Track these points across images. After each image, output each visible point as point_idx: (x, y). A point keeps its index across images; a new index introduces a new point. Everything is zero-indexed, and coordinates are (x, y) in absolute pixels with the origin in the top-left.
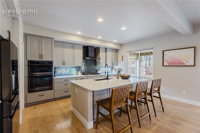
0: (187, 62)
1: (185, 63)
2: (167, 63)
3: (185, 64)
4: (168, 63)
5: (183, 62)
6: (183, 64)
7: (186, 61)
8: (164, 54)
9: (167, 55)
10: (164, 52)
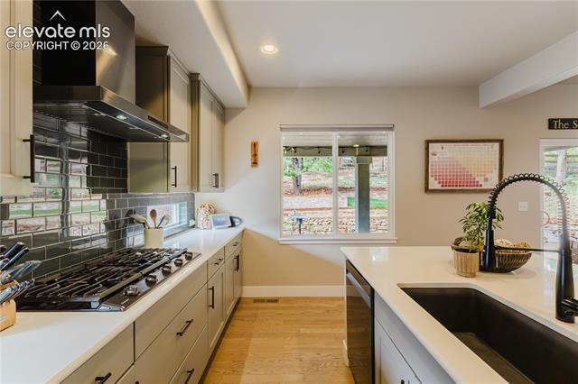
0: (486, 180)
1: (480, 183)
2: (437, 182)
3: (481, 186)
4: (439, 183)
5: (477, 180)
6: (477, 186)
7: (483, 178)
8: (430, 151)
9: (438, 155)
10: (430, 145)
